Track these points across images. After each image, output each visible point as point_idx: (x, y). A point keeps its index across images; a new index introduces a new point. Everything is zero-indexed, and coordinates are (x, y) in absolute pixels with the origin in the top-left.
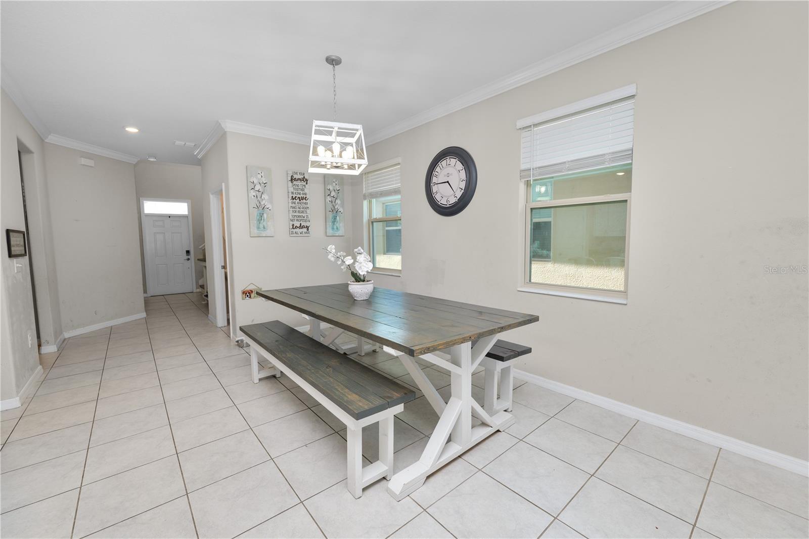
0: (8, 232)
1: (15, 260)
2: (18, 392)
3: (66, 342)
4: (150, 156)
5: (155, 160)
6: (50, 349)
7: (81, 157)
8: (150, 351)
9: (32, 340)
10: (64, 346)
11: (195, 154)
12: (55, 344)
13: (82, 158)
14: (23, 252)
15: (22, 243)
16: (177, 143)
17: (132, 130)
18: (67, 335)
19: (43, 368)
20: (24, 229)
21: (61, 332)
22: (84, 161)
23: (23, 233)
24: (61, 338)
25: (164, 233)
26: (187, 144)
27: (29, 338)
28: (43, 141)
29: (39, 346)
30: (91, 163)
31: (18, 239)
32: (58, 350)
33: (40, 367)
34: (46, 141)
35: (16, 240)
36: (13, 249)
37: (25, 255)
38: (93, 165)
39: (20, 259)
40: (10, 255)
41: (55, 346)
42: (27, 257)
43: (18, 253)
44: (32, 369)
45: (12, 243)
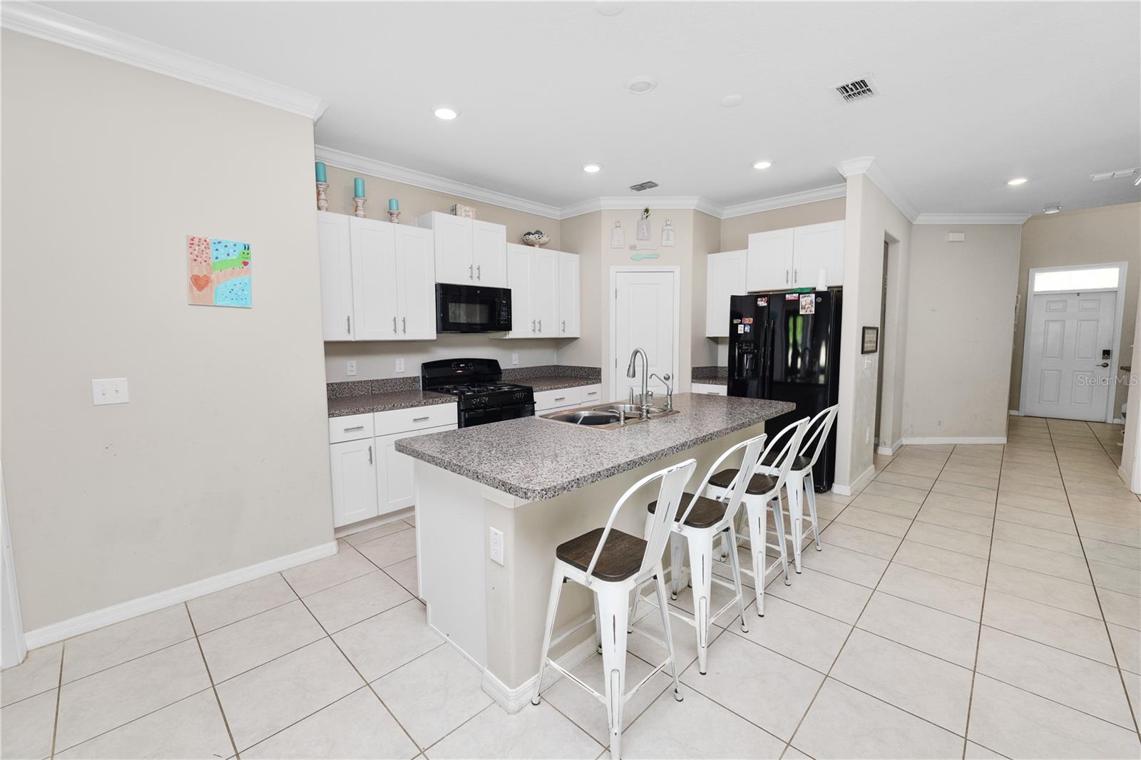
0: (864, 329)
1: (866, 356)
2: (850, 483)
3: (902, 448)
4: (1047, 208)
5: (1058, 211)
6: (886, 451)
7: (950, 232)
8: (995, 490)
9: (869, 437)
10: (900, 451)
11: (1137, 184)
12: (891, 447)
13: (951, 234)
14: (874, 349)
15: (875, 339)
16: (1097, 177)
17: (1017, 182)
18: (905, 441)
19: (876, 468)
20: (878, 325)
21: (900, 438)
22: (952, 237)
23: (877, 329)
24: (898, 443)
25: (1064, 321)
26: (1116, 173)
27: (868, 435)
28: (911, 223)
29: (876, 446)
30: (960, 237)
31: (872, 336)
32: (893, 455)
33: (873, 466)
34: (914, 223)
35: (871, 336)
36: (866, 345)
37: (876, 351)
38: (963, 239)
39: (871, 356)
40: (863, 352)
41: (891, 450)
42: (877, 355)
43: (870, 349)
44: (865, 466)
45: (866, 340)
